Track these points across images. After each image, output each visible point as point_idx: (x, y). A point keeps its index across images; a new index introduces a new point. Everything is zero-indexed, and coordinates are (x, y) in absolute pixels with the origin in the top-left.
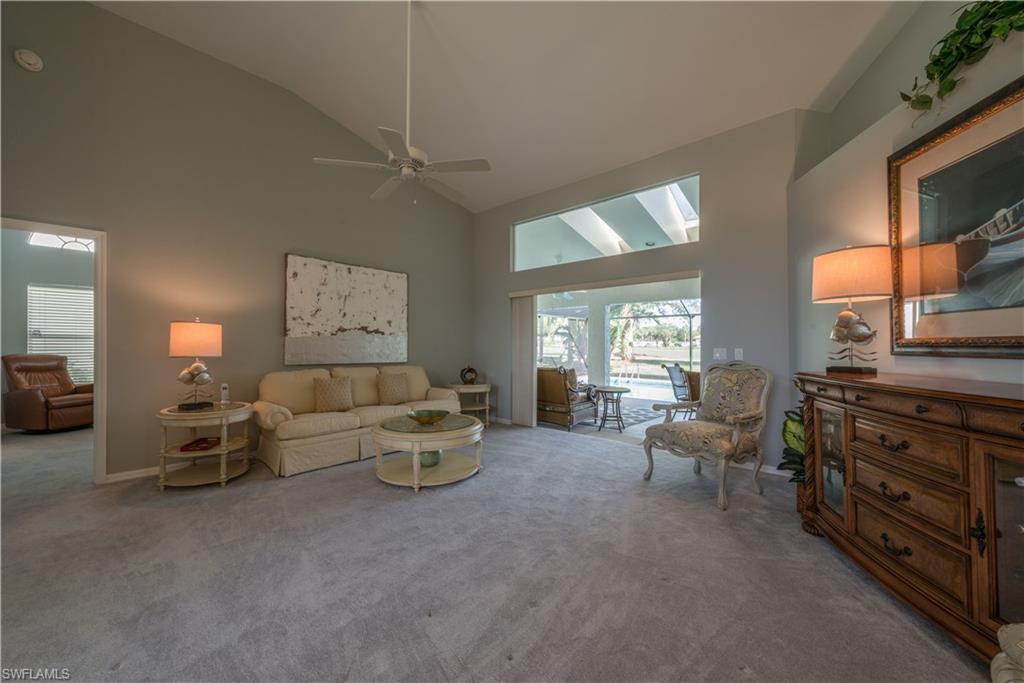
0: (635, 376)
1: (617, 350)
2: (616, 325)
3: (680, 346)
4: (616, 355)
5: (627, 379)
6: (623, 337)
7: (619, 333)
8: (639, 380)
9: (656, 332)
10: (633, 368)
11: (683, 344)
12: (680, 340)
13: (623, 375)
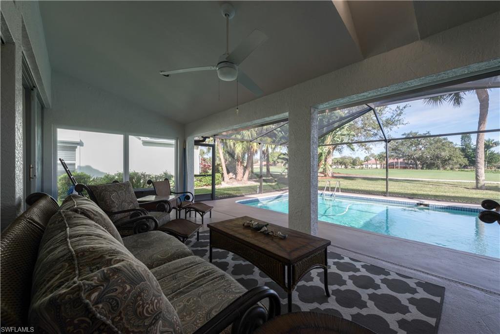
0: (338, 191)
1: (321, 170)
2: (321, 151)
3: (354, 168)
4: (321, 173)
5: (330, 193)
6: (325, 161)
7: (323, 157)
8: (340, 194)
9: (341, 160)
10: (334, 183)
11: (356, 167)
12: (354, 165)
13: (328, 189)
